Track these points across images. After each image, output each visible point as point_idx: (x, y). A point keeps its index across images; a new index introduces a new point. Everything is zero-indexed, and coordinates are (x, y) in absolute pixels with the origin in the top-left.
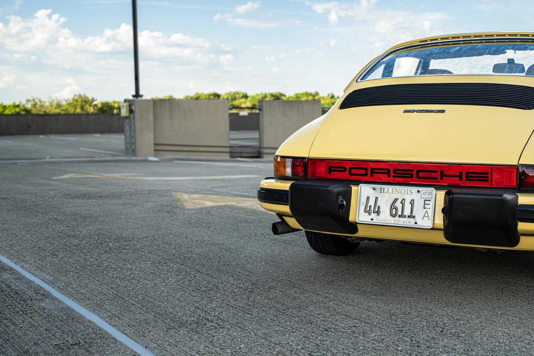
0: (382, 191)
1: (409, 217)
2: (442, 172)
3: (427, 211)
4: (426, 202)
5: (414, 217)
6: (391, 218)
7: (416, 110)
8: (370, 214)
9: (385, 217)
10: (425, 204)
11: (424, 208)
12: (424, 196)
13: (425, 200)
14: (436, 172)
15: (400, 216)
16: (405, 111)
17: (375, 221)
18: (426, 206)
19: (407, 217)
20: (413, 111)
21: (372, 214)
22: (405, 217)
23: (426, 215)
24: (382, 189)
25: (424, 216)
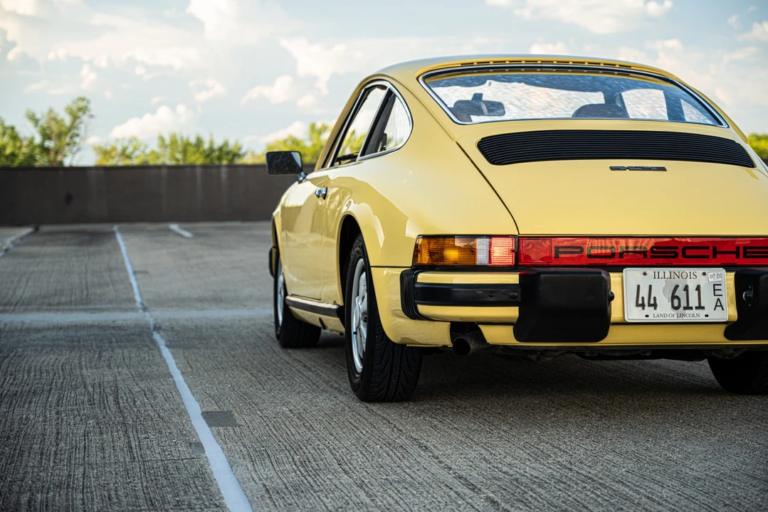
0: (657, 277)
1: (697, 308)
2: (714, 248)
3: (718, 299)
4: (717, 287)
5: (703, 308)
6: (673, 312)
7: (626, 166)
8: (643, 309)
9: (664, 311)
10: (715, 290)
11: (715, 295)
12: (712, 280)
13: (714, 285)
14: (707, 248)
15: (685, 308)
16: (613, 168)
17: (651, 319)
18: (717, 293)
19: (694, 308)
20: (624, 169)
21: (646, 307)
22: (691, 308)
23: (719, 304)
24: (657, 274)
25: (716, 306)
